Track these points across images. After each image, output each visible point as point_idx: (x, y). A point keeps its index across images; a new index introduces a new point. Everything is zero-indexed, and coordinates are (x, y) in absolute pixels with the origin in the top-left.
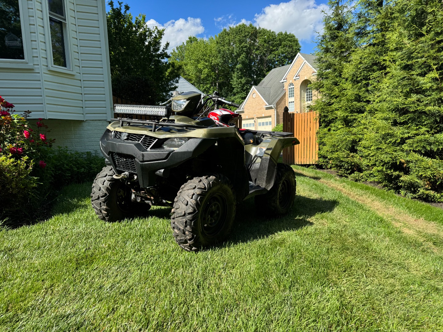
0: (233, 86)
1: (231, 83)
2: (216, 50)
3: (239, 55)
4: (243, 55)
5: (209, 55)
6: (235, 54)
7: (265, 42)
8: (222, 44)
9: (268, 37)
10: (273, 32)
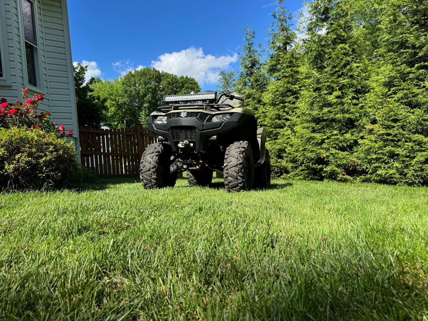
0: (142, 123)
1: (139, 120)
2: (122, 90)
3: (145, 95)
4: (149, 96)
5: (115, 95)
6: (142, 94)
7: (169, 83)
8: (129, 85)
9: (172, 80)
10: (175, 76)
